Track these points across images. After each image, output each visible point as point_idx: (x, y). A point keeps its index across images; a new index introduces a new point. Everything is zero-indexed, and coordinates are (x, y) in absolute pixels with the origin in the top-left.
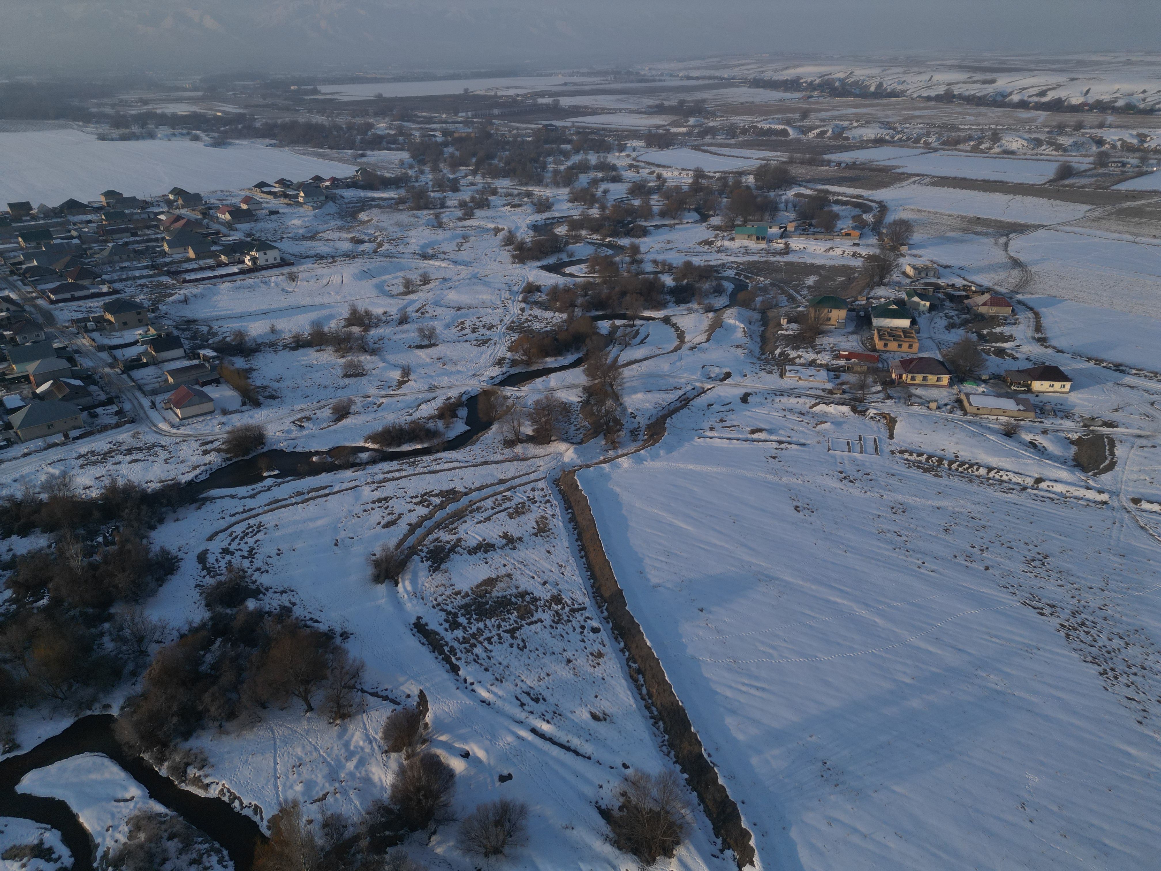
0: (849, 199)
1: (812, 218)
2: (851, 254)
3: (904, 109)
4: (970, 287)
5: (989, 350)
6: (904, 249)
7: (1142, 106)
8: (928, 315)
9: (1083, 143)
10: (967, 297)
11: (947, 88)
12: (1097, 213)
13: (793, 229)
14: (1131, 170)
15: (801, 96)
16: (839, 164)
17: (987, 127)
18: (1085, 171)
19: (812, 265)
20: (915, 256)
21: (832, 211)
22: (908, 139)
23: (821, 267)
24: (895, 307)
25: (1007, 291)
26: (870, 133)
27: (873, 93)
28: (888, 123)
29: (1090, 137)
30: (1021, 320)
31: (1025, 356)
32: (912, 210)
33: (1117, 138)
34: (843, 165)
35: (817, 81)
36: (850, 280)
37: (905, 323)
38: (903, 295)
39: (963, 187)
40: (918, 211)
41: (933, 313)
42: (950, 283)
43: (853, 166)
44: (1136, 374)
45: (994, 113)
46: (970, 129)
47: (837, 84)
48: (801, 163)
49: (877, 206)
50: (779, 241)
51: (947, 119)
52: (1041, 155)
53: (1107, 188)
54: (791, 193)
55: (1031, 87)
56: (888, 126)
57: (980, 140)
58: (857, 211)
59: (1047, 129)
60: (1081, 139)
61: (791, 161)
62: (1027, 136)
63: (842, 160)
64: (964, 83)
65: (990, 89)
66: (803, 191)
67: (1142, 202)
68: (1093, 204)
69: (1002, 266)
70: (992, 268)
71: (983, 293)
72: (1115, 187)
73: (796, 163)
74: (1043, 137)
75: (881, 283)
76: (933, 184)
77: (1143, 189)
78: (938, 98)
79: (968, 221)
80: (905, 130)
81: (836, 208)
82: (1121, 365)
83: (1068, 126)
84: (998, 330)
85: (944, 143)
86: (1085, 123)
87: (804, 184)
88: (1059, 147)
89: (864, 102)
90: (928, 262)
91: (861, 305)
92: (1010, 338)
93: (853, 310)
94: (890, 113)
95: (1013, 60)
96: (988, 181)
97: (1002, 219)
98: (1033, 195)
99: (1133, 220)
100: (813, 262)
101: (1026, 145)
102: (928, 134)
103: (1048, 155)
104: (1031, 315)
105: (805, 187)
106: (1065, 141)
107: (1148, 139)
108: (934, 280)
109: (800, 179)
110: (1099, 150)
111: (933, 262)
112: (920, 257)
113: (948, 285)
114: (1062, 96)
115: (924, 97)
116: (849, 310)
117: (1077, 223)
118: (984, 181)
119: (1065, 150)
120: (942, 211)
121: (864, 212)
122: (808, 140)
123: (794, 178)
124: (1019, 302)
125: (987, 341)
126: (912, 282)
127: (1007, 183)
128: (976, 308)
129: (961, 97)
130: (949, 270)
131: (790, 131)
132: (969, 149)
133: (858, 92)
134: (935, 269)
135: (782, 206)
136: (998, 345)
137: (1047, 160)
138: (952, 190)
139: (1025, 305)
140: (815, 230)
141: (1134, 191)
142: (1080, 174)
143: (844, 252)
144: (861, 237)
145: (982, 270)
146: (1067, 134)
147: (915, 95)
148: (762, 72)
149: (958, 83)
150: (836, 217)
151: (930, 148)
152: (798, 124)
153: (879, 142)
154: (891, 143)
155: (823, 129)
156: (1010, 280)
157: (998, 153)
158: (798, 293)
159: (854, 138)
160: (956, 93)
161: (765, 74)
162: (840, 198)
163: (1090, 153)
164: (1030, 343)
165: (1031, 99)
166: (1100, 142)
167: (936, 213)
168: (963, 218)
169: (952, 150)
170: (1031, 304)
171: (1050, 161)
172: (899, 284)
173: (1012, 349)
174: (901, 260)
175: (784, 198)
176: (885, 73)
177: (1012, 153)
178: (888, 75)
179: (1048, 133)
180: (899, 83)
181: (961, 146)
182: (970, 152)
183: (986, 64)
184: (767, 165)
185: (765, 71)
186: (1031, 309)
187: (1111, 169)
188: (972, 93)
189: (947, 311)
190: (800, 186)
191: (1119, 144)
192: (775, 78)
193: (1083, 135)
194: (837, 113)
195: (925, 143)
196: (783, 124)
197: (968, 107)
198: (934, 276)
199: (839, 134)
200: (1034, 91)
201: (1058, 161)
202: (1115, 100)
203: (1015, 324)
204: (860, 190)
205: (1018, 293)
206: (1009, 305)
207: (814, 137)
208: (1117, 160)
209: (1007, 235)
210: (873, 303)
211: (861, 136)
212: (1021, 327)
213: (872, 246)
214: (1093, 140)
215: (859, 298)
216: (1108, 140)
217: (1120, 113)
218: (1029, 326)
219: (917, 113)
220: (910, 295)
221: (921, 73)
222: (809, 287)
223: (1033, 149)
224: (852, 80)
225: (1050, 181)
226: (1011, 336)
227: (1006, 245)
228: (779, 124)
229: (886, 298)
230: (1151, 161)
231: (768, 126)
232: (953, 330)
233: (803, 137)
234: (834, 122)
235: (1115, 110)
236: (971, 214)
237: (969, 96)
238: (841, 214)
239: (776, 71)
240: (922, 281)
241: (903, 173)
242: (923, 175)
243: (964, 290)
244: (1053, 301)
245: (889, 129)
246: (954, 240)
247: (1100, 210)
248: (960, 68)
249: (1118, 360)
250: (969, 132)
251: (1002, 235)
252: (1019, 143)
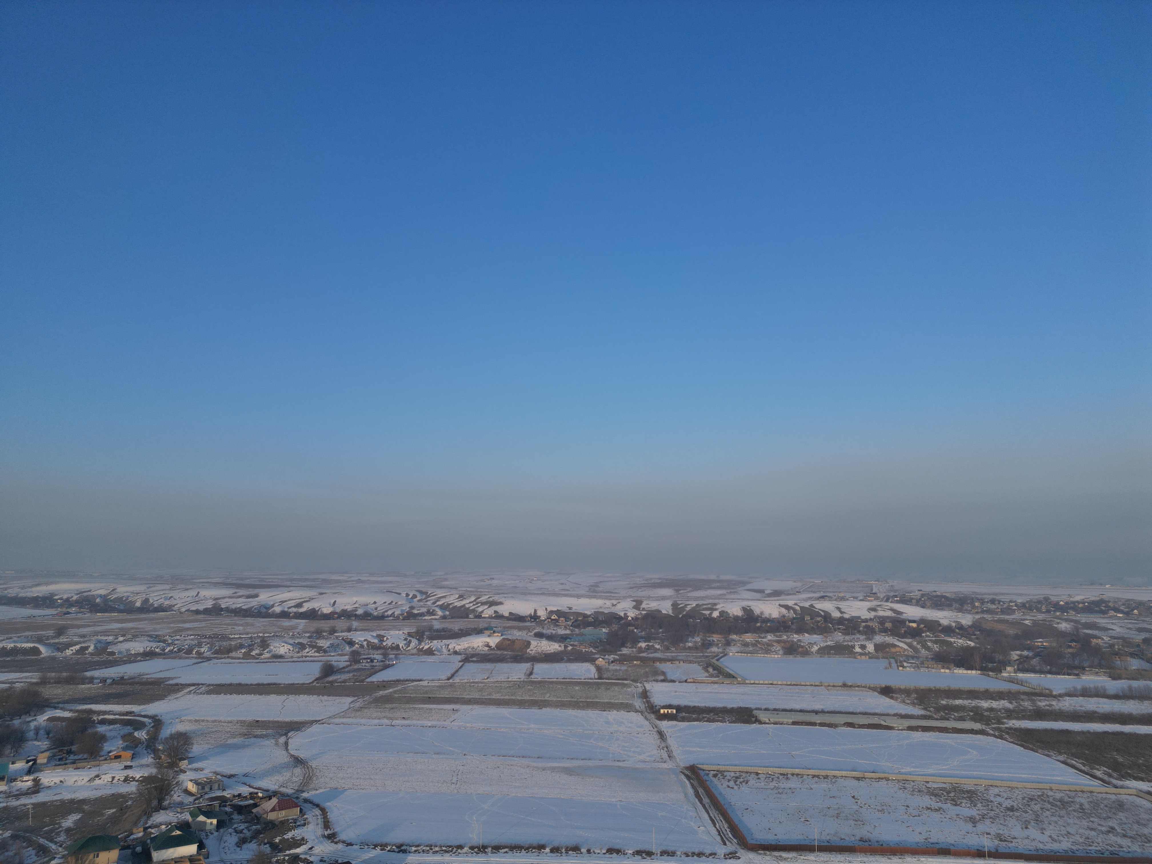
0: (117, 717)
1: (72, 744)
2: (123, 779)
3: (173, 622)
4: (257, 793)
5: (284, 859)
6: (184, 764)
7: (376, 614)
8: (216, 834)
9: (338, 645)
10: (255, 805)
11: (214, 602)
12: (359, 703)
13: (45, 761)
14: (378, 664)
15: (55, 612)
16: (104, 681)
17: (256, 635)
18: (344, 668)
19: (72, 801)
20: (196, 770)
21: (96, 733)
22: (180, 650)
23: (83, 801)
24: (178, 833)
25: (293, 791)
26: (138, 646)
27: (139, 608)
28: (157, 636)
29: (343, 639)
30: (310, 819)
31: (319, 858)
32: (190, 721)
33: (363, 639)
34: (109, 681)
35: (75, 598)
36: (122, 810)
37: (191, 849)
38: (187, 817)
39: (239, 693)
40: (196, 721)
41: (222, 830)
42: (236, 793)
43: (121, 681)
44: (415, 851)
45: (260, 623)
46: (240, 638)
47: (98, 600)
48: (55, 683)
49: (150, 721)
50: (26, 778)
51: (217, 630)
52: (306, 657)
53: (363, 681)
54: (42, 719)
55: (289, 600)
56: (158, 639)
57: (251, 647)
58: (128, 729)
59: (308, 635)
60: (336, 642)
61: (44, 682)
62: (291, 641)
63: (107, 675)
64: (230, 597)
65: (254, 603)
66: (59, 713)
67: (391, 690)
68: (354, 696)
69: (285, 766)
70: (276, 770)
71: (270, 798)
72: (368, 680)
73: (49, 683)
74: (305, 641)
75: (160, 808)
76: (209, 693)
77: (390, 679)
78: (206, 611)
79: (248, 726)
80: (176, 642)
81: (102, 729)
82: (402, 845)
83: (324, 631)
84: (289, 835)
85: (216, 652)
86: (337, 628)
87: (61, 705)
88: (319, 649)
89: (129, 617)
90: (211, 775)
91: (137, 839)
92: (302, 841)
93: (128, 847)
94: (158, 626)
95: (271, 578)
96: (263, 685)
97: (279, 719)
98: (304, 694)
99: (387, 706)
100: (73, 796)
101: (292, 649)
102: (200, 645)
103: (311, 656)
104: (317, 812)
105: (62, 709)
106: (324, 643)
107: (385, 639)
108: (219, 793)
109: (56, 701)
110: (351, 649)
111: (216, 773)
112: (202, 770)
113: (234, 796)
114: (315, 607)
115: (192, 611)
116: (123, 848)
117: (344, 714)
118: (258, 685)
119: (325, 651)
120: (222, 718)
121: (136, 729)
122: (66, 657)
123: (47, 700)
124: (306, 801)
125: (281, 851)
126: (195, 800)
127: (280, 684)
128: (265, 816)
129: (228, 610)
130: (234, 779)
131: (42, 648)
132: (241, 656)
133: (122, 607)
134: (219, 781)
135: (31, 734)
136: (292, 851)
137: (311, 661)
138: (228, 696)
139: (311, 802)
140: (76, 757)
141: (384, 681)
142: (340, 671)
143: (113, 778)
144: (133, 758)
145: (266, 774)
146: (324, 638)
147: (183, 610)
148: (6, 589)
149: (224, 598)
150: (103, 738)
151: (203, 658)
152: (52, 641)
153: (149, 655)
154: (162, 655)
155: (83, 645)
156: (295, 779)
157: (268, 658)
158: (52, 841)
159: (120, 652)
160: (223, 606)
161: (9, 591)
162: (107, 717)
163: (345, 652)
164: (321, 842)
165: (290, 610)
166: (351, 643)
167: (215, 721)
168: (243, 723)
169: (225, 658)
170: (316, 801)
171: (314, 661)
172: (181, 804)
173: (305, 853)
174: (182, 777)
175: (33, 725)
176: (150, 589)
177: (281, 657)
178: (153, 592)
179: (309, 637)
180: (166, 599)
181: (233, 654)
182: (243, 658)
183: (248, 582)
184: (10, 688)
185: (9, 588)
186: (318, 806)
187: (363, 664)
188: (239, 606)
189: (235, 826)
190: (56, 708)
191: (365, 643)
192: (23, 594)
193: (337, 637)
194: (99, 629)
195: (198, 653)
196: (33, 642)
197: (236, 618)
198: (219, 789)
199: (102, 649)
200: (292, 603)
201: (321, 661)
202: (356, 609)
203: (304, 825)
204: (130, 706)
205: (304, 791)
206: (297, 806)
207: (73, 654)
208: (366, 657)
209: (286, 734)
210: (151, 833)
211: (128, 650)
212: (311, 827)
213: (148, 766)
214: (345, 641)
215: (135, 831)
216: (357, 641)
217: (361, 619)
218: (318, 824)
219: (187, 625)
220: (194, 815)
221: (187, 589)
222: (68, 830)
223: (298, 652)
224: (115, 596)
225: (317, 679)
226: (303, 839)
227: (286, 744)
228: (27, 642)
229: (167, 824)
230: (391, 656)
231: (12, 645)
232: (245, 846)
233: (58, 654)
234: (96, 637)
235: (358, 617)
236: (250, 718)
237: (236, 609)
238: (108, 734)
239: (23, 588)
240: (207, 796)
241: (177, 684)
242: (198, 685)
243: (252, 798)
244: (335, 793)
245: (159, 642)
246: (236, 747)
247: (361, 700)
248: (226, 585)
249: (399, 841)
250: (239, 641)
251: (282, 735)
252: (286, 648)
